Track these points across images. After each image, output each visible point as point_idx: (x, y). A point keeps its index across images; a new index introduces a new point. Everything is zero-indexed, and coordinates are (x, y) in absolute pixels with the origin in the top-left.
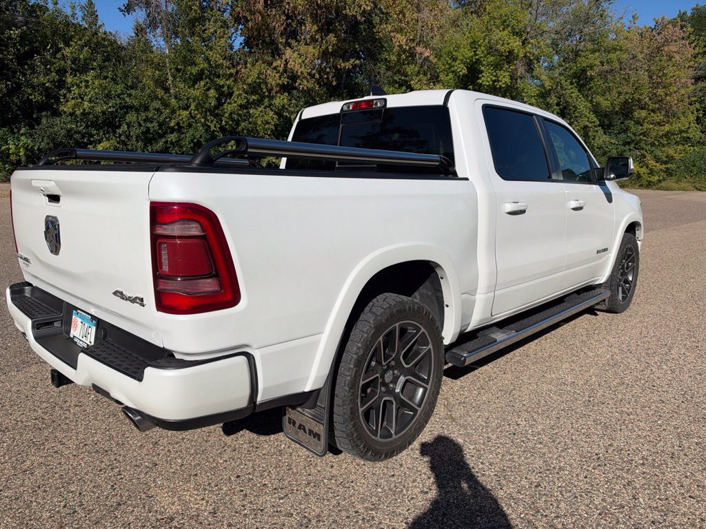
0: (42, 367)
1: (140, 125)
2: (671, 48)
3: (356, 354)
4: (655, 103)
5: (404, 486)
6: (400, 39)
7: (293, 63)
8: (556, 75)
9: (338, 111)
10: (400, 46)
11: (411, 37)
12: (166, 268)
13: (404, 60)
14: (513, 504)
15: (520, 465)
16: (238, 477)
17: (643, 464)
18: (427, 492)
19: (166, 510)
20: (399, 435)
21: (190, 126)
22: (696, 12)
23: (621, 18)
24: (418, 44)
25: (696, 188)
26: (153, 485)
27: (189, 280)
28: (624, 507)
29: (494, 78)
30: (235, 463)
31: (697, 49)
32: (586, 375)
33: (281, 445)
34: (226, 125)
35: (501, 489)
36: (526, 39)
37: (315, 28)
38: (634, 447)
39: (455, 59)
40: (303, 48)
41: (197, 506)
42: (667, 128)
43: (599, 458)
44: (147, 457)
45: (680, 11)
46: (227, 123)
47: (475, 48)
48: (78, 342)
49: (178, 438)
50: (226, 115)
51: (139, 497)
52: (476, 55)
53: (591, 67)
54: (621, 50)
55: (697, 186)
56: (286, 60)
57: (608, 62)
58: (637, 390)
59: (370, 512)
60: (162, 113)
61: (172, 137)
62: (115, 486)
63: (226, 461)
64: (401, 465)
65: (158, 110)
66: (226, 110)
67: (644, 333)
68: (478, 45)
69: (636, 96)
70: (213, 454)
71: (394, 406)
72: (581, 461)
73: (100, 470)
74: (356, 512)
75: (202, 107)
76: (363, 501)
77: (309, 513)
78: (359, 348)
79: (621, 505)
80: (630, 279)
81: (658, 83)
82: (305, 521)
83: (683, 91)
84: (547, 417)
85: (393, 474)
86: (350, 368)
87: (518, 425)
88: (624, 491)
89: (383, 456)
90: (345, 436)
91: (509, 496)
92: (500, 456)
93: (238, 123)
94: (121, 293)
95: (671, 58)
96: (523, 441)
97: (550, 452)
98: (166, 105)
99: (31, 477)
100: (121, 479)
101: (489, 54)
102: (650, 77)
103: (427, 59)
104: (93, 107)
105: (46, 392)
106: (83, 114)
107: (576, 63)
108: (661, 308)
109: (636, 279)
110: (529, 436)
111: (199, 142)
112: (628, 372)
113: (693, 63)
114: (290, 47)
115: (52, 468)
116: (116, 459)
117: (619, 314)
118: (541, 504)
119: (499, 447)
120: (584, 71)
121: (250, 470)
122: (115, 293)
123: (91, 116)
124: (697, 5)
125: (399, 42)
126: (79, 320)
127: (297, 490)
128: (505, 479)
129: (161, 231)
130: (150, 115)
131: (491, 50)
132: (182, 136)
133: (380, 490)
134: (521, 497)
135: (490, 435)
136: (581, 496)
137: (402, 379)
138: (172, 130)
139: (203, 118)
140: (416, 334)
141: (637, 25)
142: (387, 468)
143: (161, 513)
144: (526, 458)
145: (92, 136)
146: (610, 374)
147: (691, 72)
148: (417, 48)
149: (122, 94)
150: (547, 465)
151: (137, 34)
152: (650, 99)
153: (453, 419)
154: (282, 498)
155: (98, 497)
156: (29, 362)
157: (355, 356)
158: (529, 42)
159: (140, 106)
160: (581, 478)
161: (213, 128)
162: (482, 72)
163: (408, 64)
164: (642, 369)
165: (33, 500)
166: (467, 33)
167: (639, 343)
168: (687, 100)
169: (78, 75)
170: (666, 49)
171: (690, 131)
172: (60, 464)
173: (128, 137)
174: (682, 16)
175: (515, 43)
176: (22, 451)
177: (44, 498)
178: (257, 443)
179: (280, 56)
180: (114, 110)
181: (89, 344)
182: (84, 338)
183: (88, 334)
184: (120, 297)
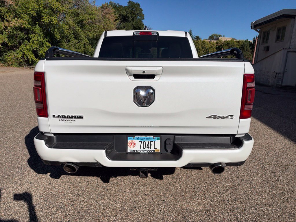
9: (132, 35)
22: (111, 4)
29: (50, 20)
36: (62, 4)
45: (106, 2)
48: (141, 152)
52: (40, 7)
53: (85, 20)
57: (91, 19)
101: (45, 8)
103: (11, 5)
120: (82, 21)
126: (137, 141)
147: (116, 26)
170: (107, 16)
175: (59, 5)
181: (155, 150)
182: (147, 149)
183: (151, 145)
184: (212, 118)
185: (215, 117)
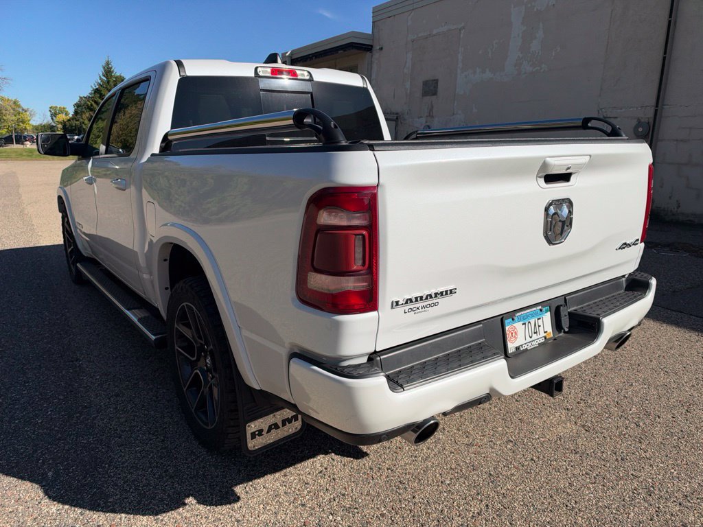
48: (529, 347)
126: (519, 325)
181: (545, 335)
182: (535, 337)
183: (539, 326)
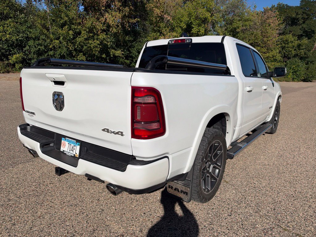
0: (24, 165)
1: (35, 47)
2: (270, 21)
3: (202, 155)
4: (263, 44)
5: (220, 213)
6: (157, 11)
7: (109, 20)
8: (224, 30)
9: (167, 44)
10: (157, 14)
11: (162, 11)
12: (139, 118)
13: (159, 21)
14: (268, 218)
15: (263, 201)
16: (144, 213)
17: (312, 198)
18: (230, 215)
19: (118, 231)
20: (212, 191)
21: (60, 47)
22: (279, 6)
23: (250, 7)
24: (165, 14)
25: (279, 81)
26: (106, 220)
27: (149, 123)
28: (312, 216)
29: (198, 30)
30: (140, 207)
31: (280, 21)
32: (272, 161)
33: (157, 198)
34: (77, 48)
35: (260, 212)
36: (212, 14)
37: (120, 4)
38: (305, 191)
39: (181, 21)
40: (114, 13)
41: (132, 229)
42: (267, 55)
43: (293, 196)
44: (97, 207)
45: (272, 5)
46: (78, 46)
47: (190, 17)
48: (67, 154)
49: (108, 197)
50: (78, 43)
51: (102, 226)
52: (190, 20)
53: (238, 27)
54: (250, 21)
55: (279, 79)
56: (106, 18)
57: (245, 26)
58: (295, 167)
59: (211, 226)
60: (46, 41)
61: (51, 53)
62: (88, 222)
63: (135, 206)
64: (214, 204)
65: (43, 39)
66: (77, 41)
67: (287, 142)
68: (192, 15)
69: (256, 41)
70: (128, 203)
71: (210, 178)
72: (287, 198)
73: (77, 214)
74: (205, 226)
75: (66, 39)
76: (205, 221)
77: (185, 228)
78: (203, 153)
79: (311, 215)
80: (276, 119)
81: (265, 36)
82: (184, 232)
83: (274, 39)
84: (265, 179)
85: (212, 208)
86: (200, 162)
87: (255, 183)
88: (309, 209)
89: (208, 200)
90: (196, 192)
91: (265, 215)
92: (253, 197)
93: (82, 47)
94: (108, 130)
95: (269, 25)
96: (260, 190)
97: (273, 195)
98: (48, 37)
99: (44, 220)
100: (89, 218)
101: (196, 19)
102: (262, 33)
103: (168, 21)
104: (11, 37)
105: (32, 177)
106: (6, 40)
107: (232, 25)
108: (288, 131)
109: (279, 119)
110: (261, 188)
111: (63, 55)
112: (288, 159)
113: (278, 27)
114: (107, 12)
115: (53, 215)
116: (82, 209)
117: (273, 134)
118: (279, 217)
119: (251, 194)
120: (235, 29)
121: (149, 210)
122: (104, 130)
123: (10, 42)
124: (279, 3)
125: (157, 13)
126: (67, 143)
127: (174, 218)
128: (260, 207)
129: (137, 100)
130: (40, 42)
131: (197, 18)
132: (56, 52)
133: (210, 216)
134: (270, 215)
135: (245, 188)
136: (293, 213)
137: (212, 166)
138: (51, 50)
139: (66, 44)
140: (218, 146)
141: (256, 10)
142: (209, 205)
143: (117, 233)
144: (264, 198)
145: (11, 51)
146: (281, 160)
147: (278, 32)
148: (165, 16)
149: (25, 31)
150: (274, 200)
151: (27, 2)
152: (261, 42)
153: (227, 182)
154: (169, 222)
155: (82, 228)
156: (16, 163)
157: (201, 157)
158: (214, 15)
159: (35, 38)
160: (290, 205)
161: (71, 49)
162: (193, 28)
163: (161, 22)
164: (292, 157)
165: (50, 231)
166: (187, 10)
167: (287, 146)
168: (276, 43)
169: (3, 21)
170: (268, 21)
171: (277, 56)
172: (55, 212)
173: (30, 52)
174: (273, 7)
175: (208, 15)
176: (34, 207)
177: (56, 230)
178: (146, 197)
179: (103, 16)
180: (22, 39)
181: (75, 154)
182: (71, 152)
183: (74, 149)
184: (105, 131)
185: (108, 131)
